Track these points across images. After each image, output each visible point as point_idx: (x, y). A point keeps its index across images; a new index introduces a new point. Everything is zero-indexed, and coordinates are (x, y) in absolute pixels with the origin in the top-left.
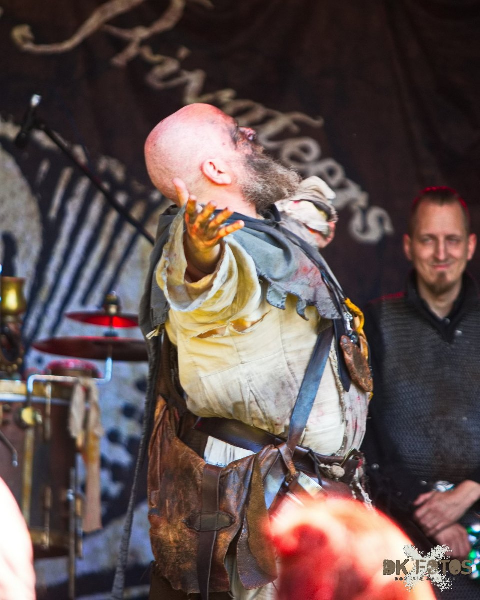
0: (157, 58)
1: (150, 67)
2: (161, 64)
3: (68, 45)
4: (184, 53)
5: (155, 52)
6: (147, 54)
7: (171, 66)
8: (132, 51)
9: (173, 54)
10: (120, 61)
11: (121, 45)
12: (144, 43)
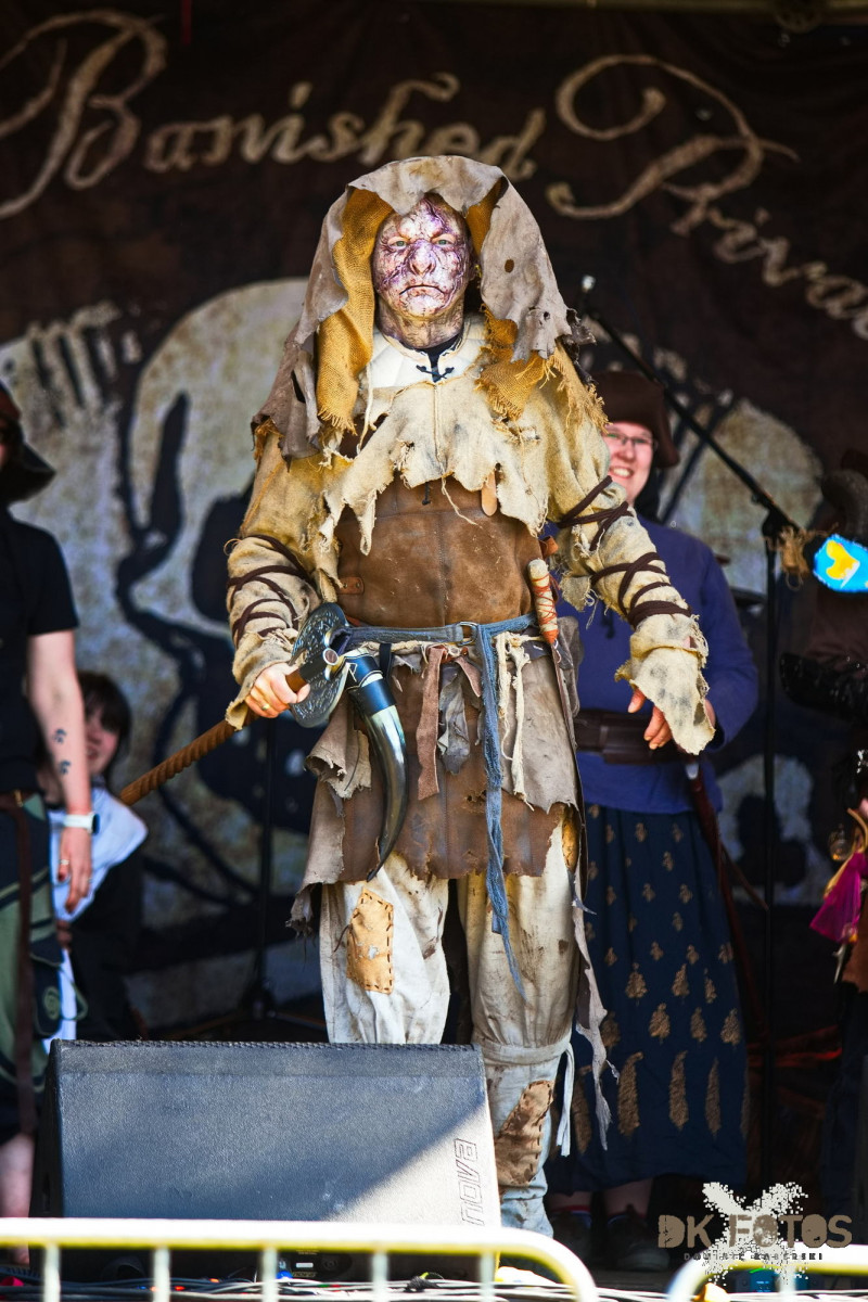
0: (728, 223)
1: (719, 233)
2: (733, 230)
3: (616, 208)
4: (762, 216)
5: (726, 214)
6: (716, 218)
7: (747, 233)
8: (697, 215)
9: (749, 218)
10: (681, 228)
11: (683, 207)
12: (712, 204)
